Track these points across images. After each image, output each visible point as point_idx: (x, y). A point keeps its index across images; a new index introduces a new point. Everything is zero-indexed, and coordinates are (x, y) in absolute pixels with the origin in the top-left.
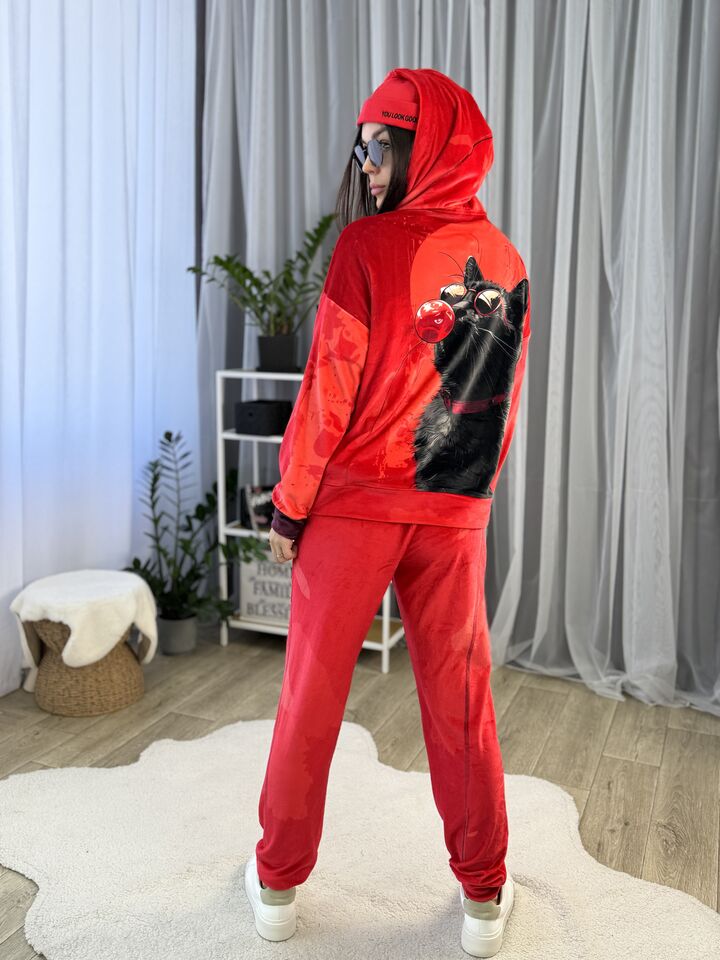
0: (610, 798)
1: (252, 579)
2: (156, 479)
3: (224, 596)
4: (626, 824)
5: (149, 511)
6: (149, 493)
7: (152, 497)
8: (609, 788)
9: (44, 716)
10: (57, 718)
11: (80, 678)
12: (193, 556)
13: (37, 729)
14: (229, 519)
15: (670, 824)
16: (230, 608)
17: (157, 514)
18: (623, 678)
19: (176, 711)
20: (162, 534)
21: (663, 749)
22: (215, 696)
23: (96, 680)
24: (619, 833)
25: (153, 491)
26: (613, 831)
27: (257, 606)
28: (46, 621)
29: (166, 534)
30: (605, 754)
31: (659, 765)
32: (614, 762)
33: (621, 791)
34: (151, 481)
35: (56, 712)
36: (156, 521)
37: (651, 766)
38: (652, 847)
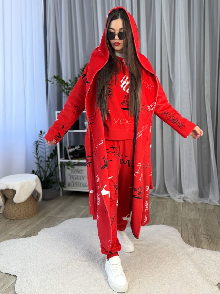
0: (188, 228)
1: (69, 175)
2: (37, 146)
3: (61, 180)
4: (195, 235)
5: (36, 156)
6: (36, 150)
7: (36, 152)
8: (187, 226)
9: (8, 220)
10: (12, 221)
11: (19, 207)
12: (50, 169)
13: (6, 224)
14: (61, 157)
15: (207, 234)
16: (63, 184)
17: (38, 157)
18: (183, 196)
19: (50, 216)
20: (40, 163)
21: (199, 214)
22: (62, 210)
23: (24, 207)
24: (193, 238)
25: (37, 150)
26: (191, 237)
27: (71, 183)
28: (8, 189)
29: (42, 163)
30: (183, 217)
31: (199, 218)
32: (186, 219)
33: (190, 226)
34: (36, 147)
35: (12, 218)
36: (38, 159)
37: (197, 219)
38: (204, 240)
